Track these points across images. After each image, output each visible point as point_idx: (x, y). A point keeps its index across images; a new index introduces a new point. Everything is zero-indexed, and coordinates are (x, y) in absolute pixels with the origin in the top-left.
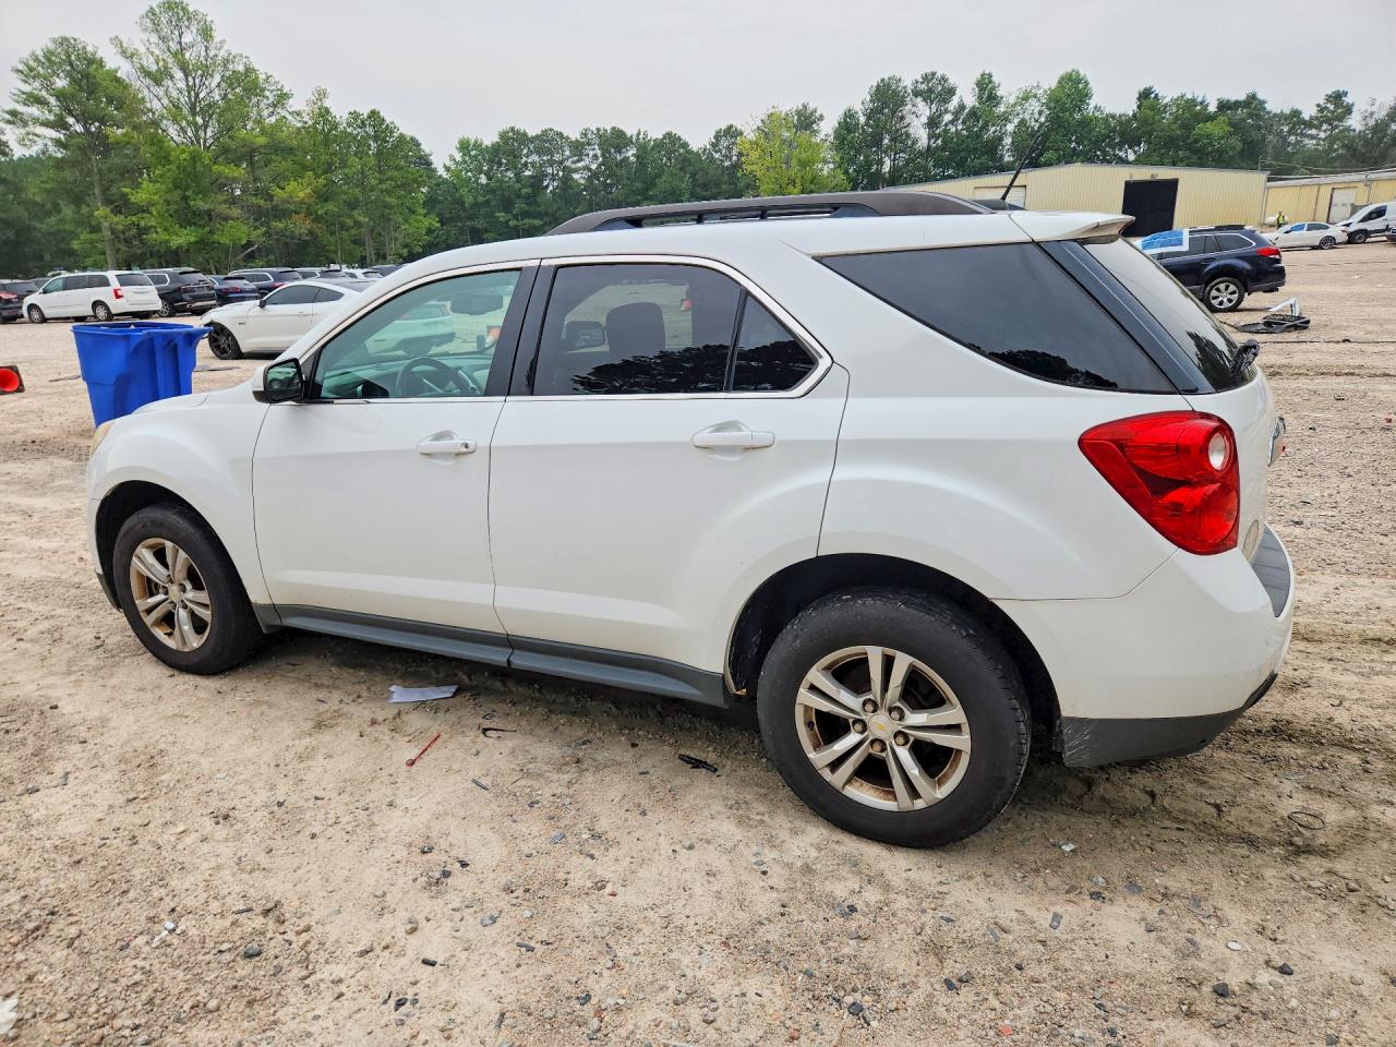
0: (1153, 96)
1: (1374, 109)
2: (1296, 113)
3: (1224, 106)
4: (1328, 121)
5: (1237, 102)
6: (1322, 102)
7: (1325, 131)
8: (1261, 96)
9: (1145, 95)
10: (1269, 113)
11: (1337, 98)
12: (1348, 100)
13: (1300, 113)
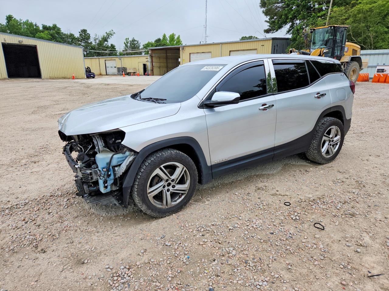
0: (13, 18)
1: (97, 37)
2: (72, 35)
3: (45, 28)
4: (84, 39)
5: (49, 27)
6: (80, 31)
7: (84, 43)
8: (58, 26)
9: (9, 18)
10: (62, 33)
11: (84, 31)
12: (88, 32)
13: (74, 35)
